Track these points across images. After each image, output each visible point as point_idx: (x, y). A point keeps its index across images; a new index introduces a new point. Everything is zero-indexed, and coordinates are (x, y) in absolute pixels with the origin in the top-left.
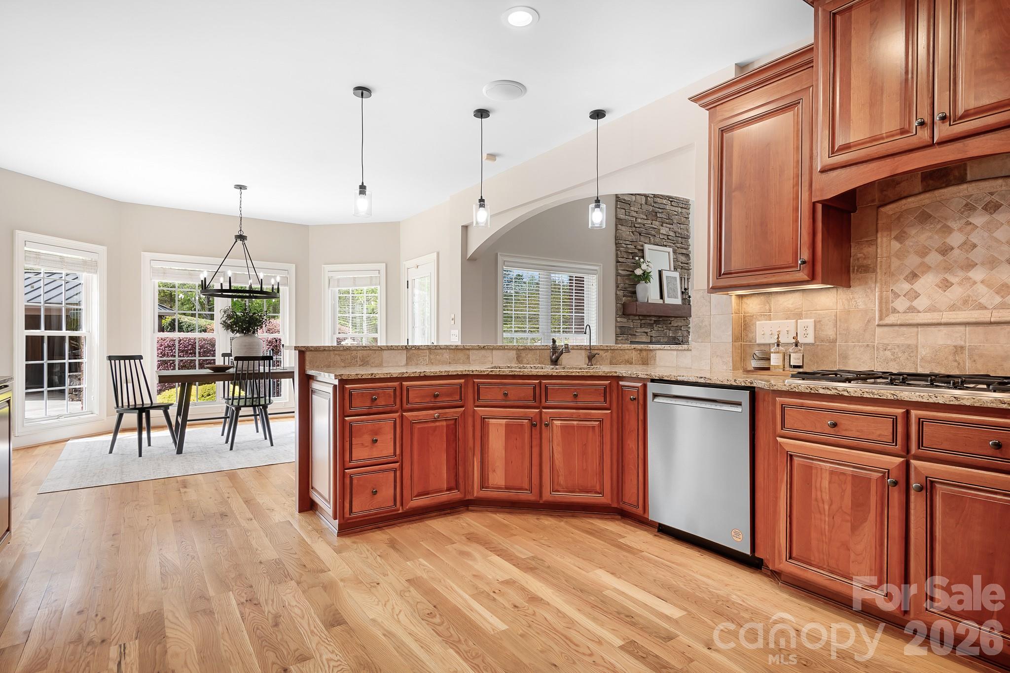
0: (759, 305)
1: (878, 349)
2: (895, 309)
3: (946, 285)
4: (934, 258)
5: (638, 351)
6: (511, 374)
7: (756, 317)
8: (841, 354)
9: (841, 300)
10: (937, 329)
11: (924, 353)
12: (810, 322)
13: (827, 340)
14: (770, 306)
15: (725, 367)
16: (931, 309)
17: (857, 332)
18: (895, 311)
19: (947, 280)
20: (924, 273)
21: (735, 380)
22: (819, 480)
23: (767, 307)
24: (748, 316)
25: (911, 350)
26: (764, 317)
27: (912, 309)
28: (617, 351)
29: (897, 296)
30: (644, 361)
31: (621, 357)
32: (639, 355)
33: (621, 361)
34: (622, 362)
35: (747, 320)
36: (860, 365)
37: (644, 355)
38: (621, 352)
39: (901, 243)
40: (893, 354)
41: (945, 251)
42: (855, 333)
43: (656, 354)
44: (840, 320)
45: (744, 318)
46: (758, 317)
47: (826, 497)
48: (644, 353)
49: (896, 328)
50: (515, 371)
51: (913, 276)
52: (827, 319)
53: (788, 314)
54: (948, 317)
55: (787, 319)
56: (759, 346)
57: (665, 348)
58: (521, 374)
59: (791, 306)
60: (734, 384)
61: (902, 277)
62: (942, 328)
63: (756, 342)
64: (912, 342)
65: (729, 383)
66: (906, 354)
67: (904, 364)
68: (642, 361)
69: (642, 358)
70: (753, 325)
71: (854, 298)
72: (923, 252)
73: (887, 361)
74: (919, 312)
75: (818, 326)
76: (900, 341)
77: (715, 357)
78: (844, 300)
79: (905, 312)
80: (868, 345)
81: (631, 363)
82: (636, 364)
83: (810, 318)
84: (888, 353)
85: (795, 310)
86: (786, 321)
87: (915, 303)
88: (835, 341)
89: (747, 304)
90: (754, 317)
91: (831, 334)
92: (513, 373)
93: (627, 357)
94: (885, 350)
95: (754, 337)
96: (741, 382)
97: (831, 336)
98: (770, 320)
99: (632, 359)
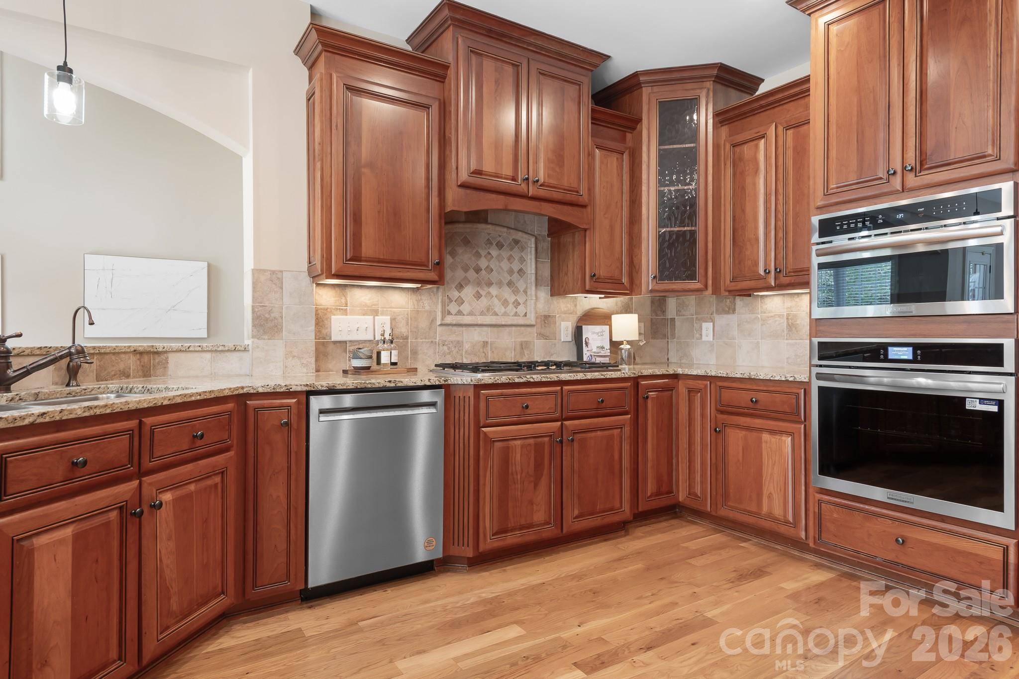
0: (334, 297)
1: (439, 345)
2: (450, 312)
3: (478, 296)
4: (471, 274)
5: (138, 355)
6: (87, 414)
7: (331, 311)
8: (413, 350)
9: (411, 300)
10: (474, 329)
11: (467, 347)
12: (387, 319)
13: (402, 337)
14: (346, 299)
15: (305, 370)
16: (471, 314)
17: (424, 330)
18: (449, 313)
19: (479, 292)
20: (467, 284)
21: (429, 380)
22: (514, 455)
23: (343, 301)
24: (321, 309)
25: (459, 344)
26: (340, 312)
27: (460, 313)
28: (107, 357)
29: (451, 301)
30: (145, 372)
31: (113, 366)
32: (138, 362)
33: (113, 373)
34: (115, 375)
35: (320, 313)
36: (427, 359)
37: (146, 361)
38: (113, 357)
39: (453, 258)
40: (449, 348)
41: (478, 270)
42: (423, 331)
43: (167, 358)
44: (411, 318)
45: (317, 311)
46: (333, 310)
47: (519, 468)
48: (146, 358)
49: (450, 327)
50: (96, 407)
51: (460, 287)
52: (400, 317)
53: (364, 310)
54: (480, 320)
55: (364, 315)
56: (334, 344)
57: (190, 349)
58: (108, 411)
59: (368, 302)
60: (428, 384)
61: (454, 286)
62: (476, 328)
63: (331, 339)
64: (459, 339)
65: (422, 384)
66: (457, 348)
67: (455, 356)
68: (143, 371)
69: (143, 366)
70: (327, 319)
71: (421, 299)
72: (466, 269)
73: (444, 355)
74: (464, 315)
75: (393, 324)
76: (453, 338)
77: (291, 358)
78: (414, 301)
79: (456, 315)
80: (432, 341)
81: (128, 376)
82: (134, 377)
83: (387, 315)
84: (445, 348)
85: (372, 305)
86: (363, 317)
87: (461, 308)
88: (407, 338)
89: (319, 294)
90: (329, 310)
91: (404, 331)
92: (92, 413)
93: (122, 366)
94: (444, 345)
95: (328, 333)
96: (435, 381)
97: (404, 333)
98: (347, 315)
99: (130, 369)
